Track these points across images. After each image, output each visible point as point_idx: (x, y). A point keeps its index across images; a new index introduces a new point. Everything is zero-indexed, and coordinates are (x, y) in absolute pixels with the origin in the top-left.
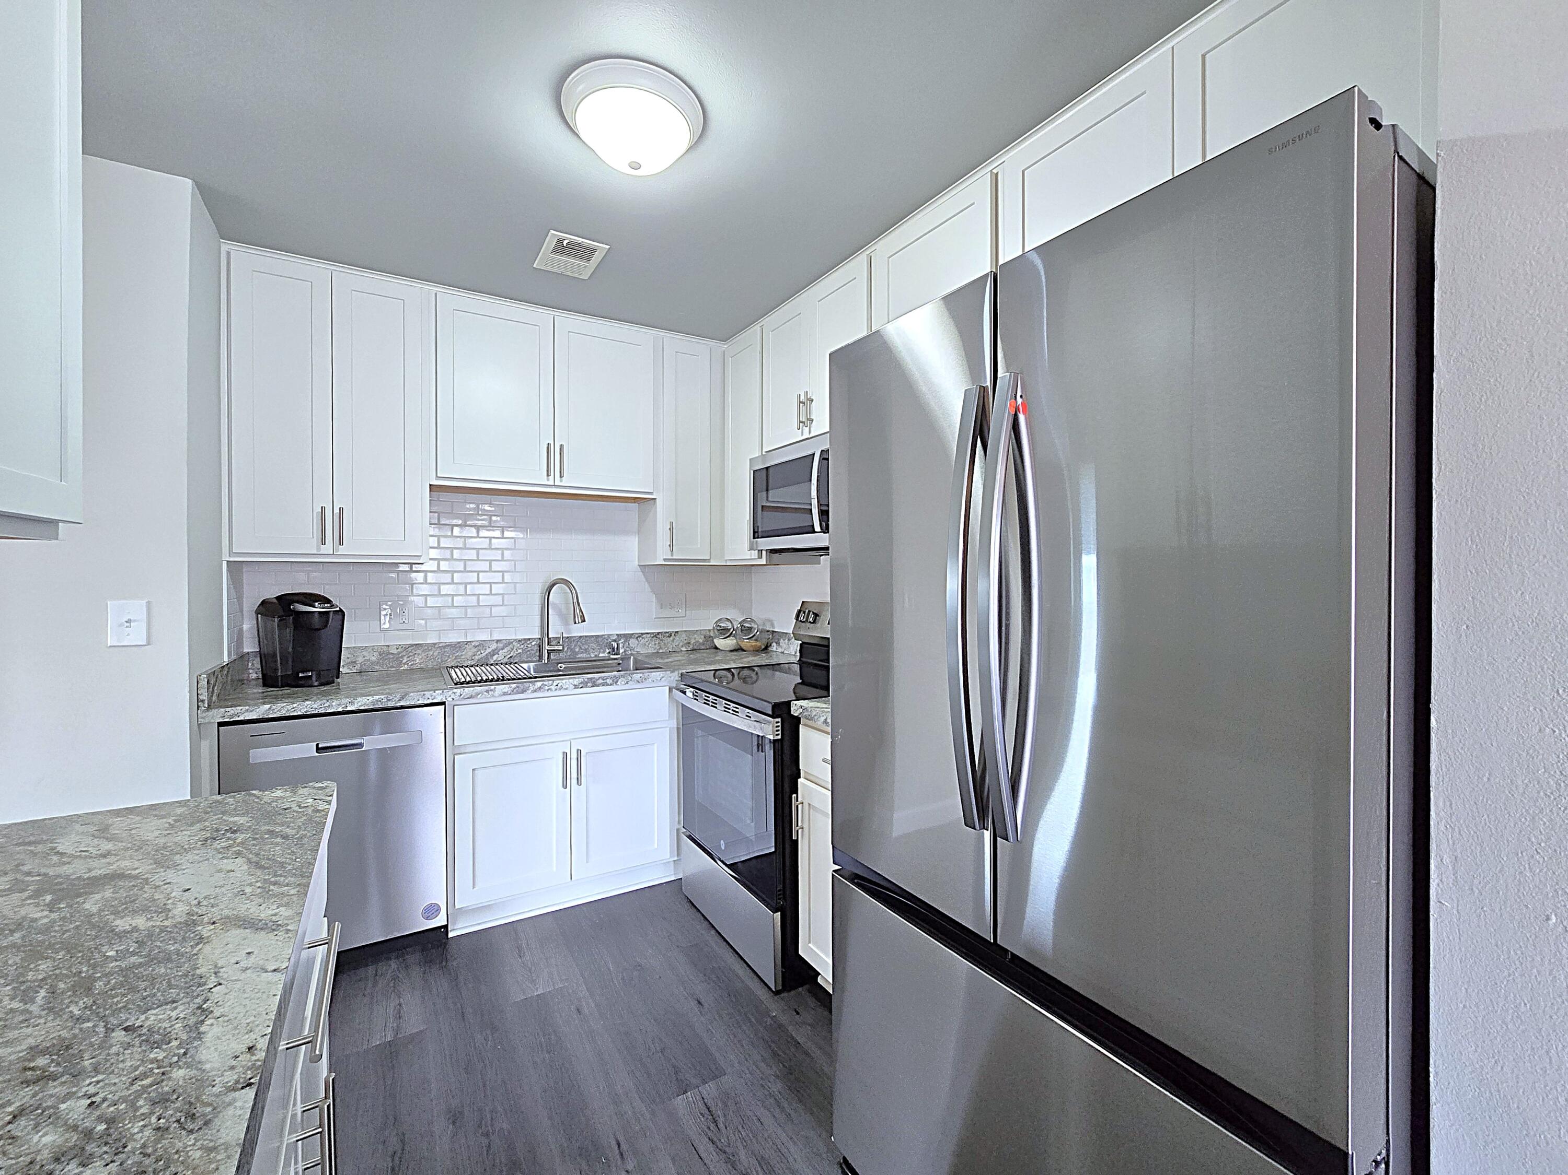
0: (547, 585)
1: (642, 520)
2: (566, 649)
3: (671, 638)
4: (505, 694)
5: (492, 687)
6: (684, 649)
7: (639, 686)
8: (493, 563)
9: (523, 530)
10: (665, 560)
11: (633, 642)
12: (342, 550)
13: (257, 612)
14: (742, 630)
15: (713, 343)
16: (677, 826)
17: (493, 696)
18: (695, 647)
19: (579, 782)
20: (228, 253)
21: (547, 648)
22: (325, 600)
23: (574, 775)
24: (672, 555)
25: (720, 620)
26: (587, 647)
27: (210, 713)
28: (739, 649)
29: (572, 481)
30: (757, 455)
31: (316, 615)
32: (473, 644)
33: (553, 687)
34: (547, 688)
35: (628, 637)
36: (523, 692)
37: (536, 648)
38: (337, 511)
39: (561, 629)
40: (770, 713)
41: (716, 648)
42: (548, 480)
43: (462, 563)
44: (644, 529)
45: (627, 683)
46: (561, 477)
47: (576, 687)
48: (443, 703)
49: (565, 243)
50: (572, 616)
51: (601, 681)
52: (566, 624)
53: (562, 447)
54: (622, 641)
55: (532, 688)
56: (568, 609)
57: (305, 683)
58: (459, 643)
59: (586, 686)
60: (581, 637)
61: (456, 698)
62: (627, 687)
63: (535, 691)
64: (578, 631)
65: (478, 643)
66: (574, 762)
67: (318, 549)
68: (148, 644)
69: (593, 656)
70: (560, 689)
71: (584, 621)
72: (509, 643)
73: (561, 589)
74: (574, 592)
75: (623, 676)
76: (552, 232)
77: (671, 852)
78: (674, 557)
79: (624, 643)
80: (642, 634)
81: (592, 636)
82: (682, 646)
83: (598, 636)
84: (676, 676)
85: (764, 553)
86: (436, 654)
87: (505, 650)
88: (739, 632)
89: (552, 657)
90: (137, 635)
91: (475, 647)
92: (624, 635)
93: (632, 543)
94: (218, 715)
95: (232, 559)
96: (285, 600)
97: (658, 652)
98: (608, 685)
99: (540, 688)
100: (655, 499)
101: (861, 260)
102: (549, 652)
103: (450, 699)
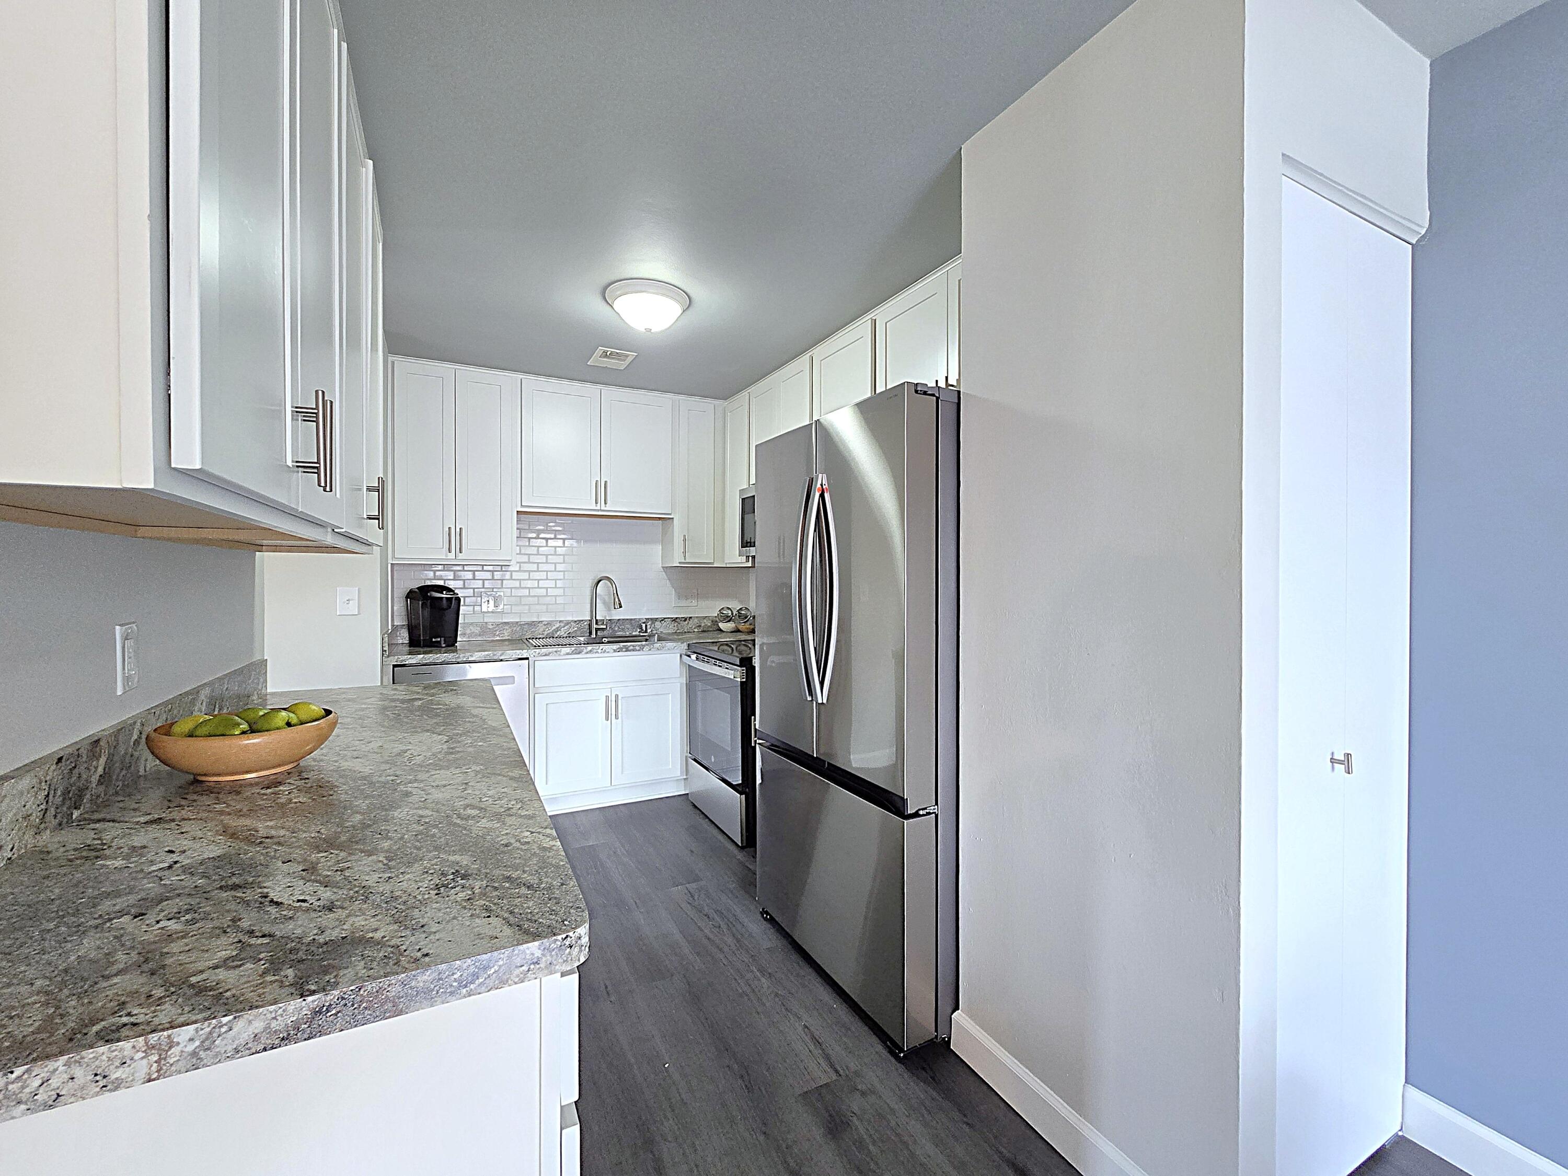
0: (596, 581)
1: (664, 533)
2: (608, 628)
3: (686, 622)
4: (568, 654)
5: (559, 649)
6: (696, 630)
7: (659, 652)
8: (557, 565)
9: (578, 541)
10: (680, 563)
11: (657, 623)
12: (460, 556)
13: (407, 597)
14: (739, 616)
15: (717, 402)
16: (685, 754)
17: (559, 655)
18: (705, 629)
19: (617, 718)
20: (393, 363)
21: (595, 626)
22: (449, 590)
23: (614, 713)
24: (685, 559)
25: (723, 609)
26: (623, 627)
27: (389, 659)
28: (737, 631)
29: (615, 506)
30: (746, 487)
31: (444, 599)
32: (543, 623)
33: (599, 651)
34: (595, 651)
35: (654, 620)
36: (579, 653)
37: (587, 627)
38: (458, 530)
39: (605, 613)
40: (738, 664)
41: (721, 630)
42: (596, 506)
43: (536, 565)
44: (666, 539)
45: (650, 650)
46: (605, 503)
47: (615, 651)
48: (527, 659)
49: (608, 354)
50: (613, 604)
51: (632, 648)
52: (609, 610)
53: (606, 482)
54: (650, 623)
55: (585, 651)
56: (610, 598)
57: (437, 645)
58: (534, 622)
59: (622, 651)
60: (619, 620)
61: (536, 655)
62: (650, 652)
63: (587, 653)
64: (617, 615)
65: (546, 623)
66: (614, 703)
67: (446, 556)
68: (359, 614)
69: (627, 633)
70: (604, 652)
71: (621, 607)
72: (568, 623)
73: (605, 583)
74: (614, 586)
75: (647, 645)
76: (600, 348)
77: (681, 773)
78: (687, 561)
79: (651, 625)
80: (665, 618)
81: (627, 619)
82: (695, 628)
83: (631, 619)
84: (685, 646)
85: (750, 558)
86: (518, 629)
87: (566, 628)
88: (737, 617)
89: (599, 634)
90: (353, 608)
91: (545, 625)
92: (651, 619)
93: (657, 549)
94: (394, 661)
95: (394, 562)
96: (425, 590)
97: (676, 632)
98: (637, 650)
99: (591, 651)
100: (673, 518)
101: (806, 357)
102: (597, 630)
103: (532, 656)
